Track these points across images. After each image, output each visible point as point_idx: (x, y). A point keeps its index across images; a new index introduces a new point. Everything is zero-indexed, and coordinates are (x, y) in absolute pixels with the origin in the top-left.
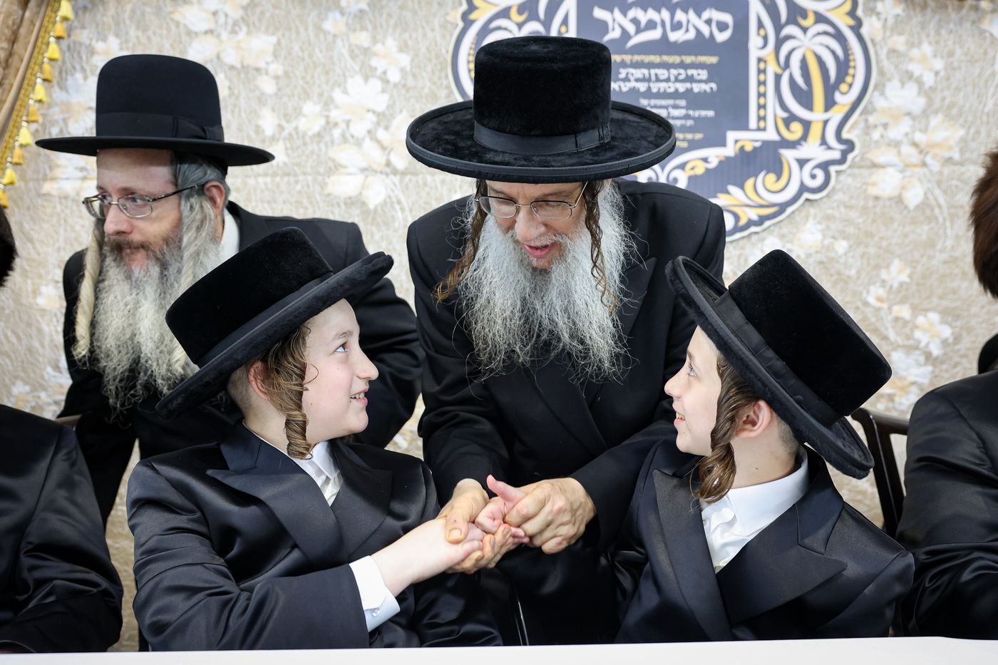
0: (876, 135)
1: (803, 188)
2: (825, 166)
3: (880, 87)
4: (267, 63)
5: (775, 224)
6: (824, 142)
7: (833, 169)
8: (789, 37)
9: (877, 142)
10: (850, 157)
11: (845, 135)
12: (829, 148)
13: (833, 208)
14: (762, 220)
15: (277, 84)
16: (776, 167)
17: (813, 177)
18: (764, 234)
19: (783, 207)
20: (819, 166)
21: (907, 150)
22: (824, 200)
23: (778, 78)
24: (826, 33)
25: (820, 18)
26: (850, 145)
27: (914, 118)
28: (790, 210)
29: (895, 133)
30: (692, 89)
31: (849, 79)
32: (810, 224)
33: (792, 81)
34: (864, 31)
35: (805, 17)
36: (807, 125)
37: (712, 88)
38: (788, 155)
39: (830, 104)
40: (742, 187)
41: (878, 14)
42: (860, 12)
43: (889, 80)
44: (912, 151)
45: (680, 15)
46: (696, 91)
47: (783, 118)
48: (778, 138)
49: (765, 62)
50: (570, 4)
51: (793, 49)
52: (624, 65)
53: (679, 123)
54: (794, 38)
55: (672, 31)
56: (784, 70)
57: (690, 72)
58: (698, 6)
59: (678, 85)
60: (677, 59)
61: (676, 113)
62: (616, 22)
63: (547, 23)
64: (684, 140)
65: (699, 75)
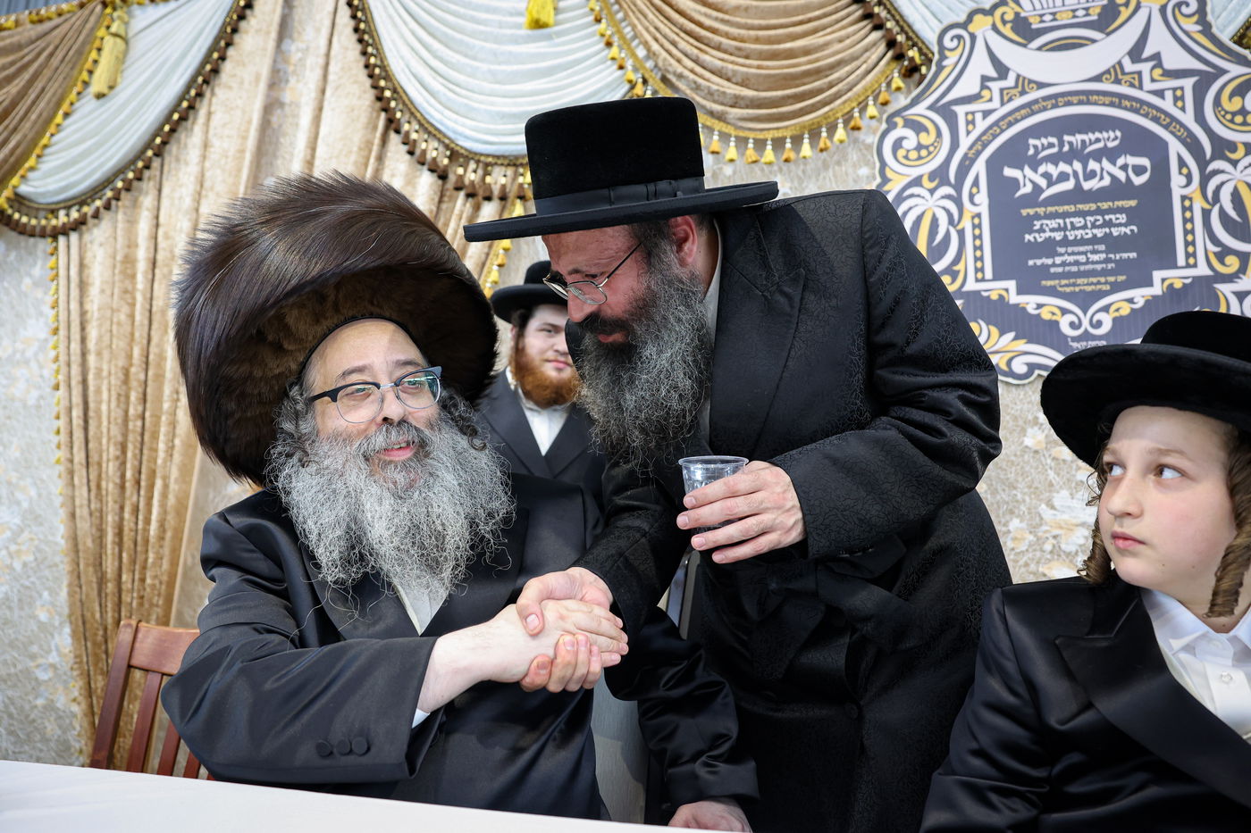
8: (1217, 172)
16: (1212, 303)
30: (1111, 233)
35: (1234, 150)
36: (1244, 257)
38: (1225, 289)
45: (1093, 165)
46: (1115, 234)
47: (1215, 254)
48: (1209, 273)
49: (1191, 199)
50: (980, 167)
51: (1223, 184)
52: (1037, 217)
53: (1099, 267)
54: (1222, 172)
55: (1086, 180)
56: (1213, 205)
57: (1107, 217)
58: (1112, 154)
59: (1095, 231)
60: (1093, 207)
61: (1095, 257)
62: (1026, 179)
63: (958, 187)
64: (1106, 283)
65: (1117, 219)
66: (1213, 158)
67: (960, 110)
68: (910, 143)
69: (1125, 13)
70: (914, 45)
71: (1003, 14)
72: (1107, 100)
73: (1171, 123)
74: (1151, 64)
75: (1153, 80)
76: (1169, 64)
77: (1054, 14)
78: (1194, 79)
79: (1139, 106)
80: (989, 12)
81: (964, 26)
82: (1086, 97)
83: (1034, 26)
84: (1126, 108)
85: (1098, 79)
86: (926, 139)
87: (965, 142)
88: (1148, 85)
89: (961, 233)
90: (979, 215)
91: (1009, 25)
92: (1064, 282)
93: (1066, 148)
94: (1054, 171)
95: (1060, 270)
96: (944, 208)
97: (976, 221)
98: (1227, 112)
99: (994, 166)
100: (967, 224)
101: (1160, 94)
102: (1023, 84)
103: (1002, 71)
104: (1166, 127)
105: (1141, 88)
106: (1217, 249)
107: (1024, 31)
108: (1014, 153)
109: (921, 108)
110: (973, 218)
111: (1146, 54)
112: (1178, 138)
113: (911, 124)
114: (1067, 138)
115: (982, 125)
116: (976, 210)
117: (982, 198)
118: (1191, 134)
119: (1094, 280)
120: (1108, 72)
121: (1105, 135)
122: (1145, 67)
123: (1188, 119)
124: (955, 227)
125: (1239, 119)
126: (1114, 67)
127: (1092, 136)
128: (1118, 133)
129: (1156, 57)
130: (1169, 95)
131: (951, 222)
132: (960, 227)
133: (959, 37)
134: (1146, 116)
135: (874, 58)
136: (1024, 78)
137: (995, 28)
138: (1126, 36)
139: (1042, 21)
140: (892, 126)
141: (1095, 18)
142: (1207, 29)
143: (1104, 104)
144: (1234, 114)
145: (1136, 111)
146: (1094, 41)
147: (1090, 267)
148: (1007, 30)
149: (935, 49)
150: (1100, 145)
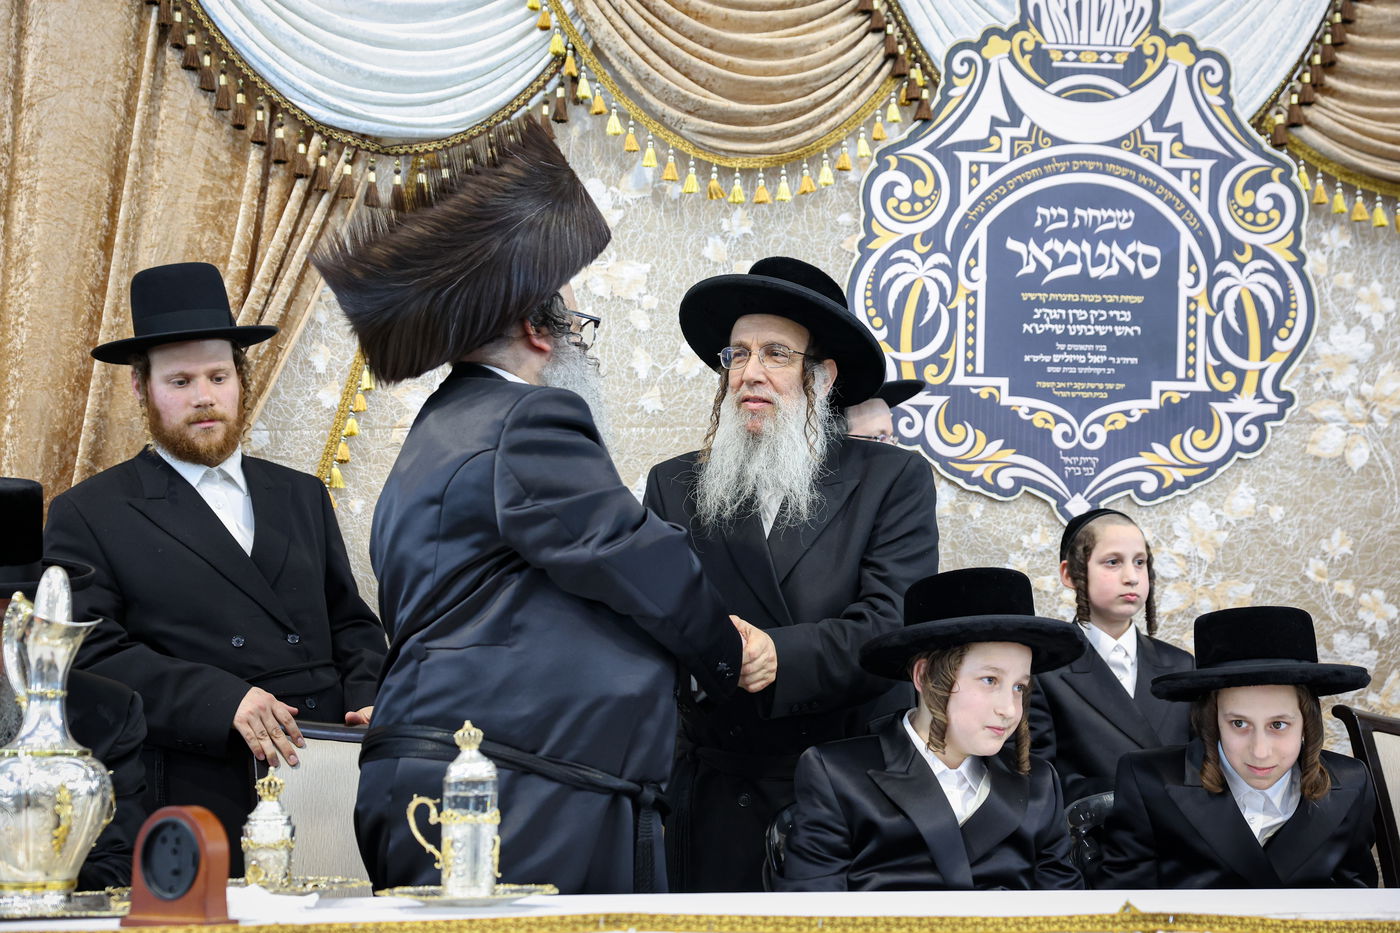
0: (1317, 386)
1: (1235, 446)
2: (1259, 421)
3: (1325, 333)
4: (640, 295)
5: (1202, 487)
6: (1259, 394)
7: (1269, 425)
8: (1224, 275)
9: (1318, 394)
10: (1289, 411)
11: (1283, 387)
12: (1266, 401)
13: (1268, 469)
14: (1188, 482)
15: (651, 319)
16: (1206, 423)
17: (1247, 433)
18: (1191, 497)
19: (1212, 467)
20: (1252, 422)
21: (1351, 402)
22: (1259, 460)
23: (1210, 320)
24: (1264, 270)
25: (1259, 253)
26: (1288, 399)
27: (1360, 368)
28: (1220, 471)
29: (1339, 384)
30: (1114, 331)
31: (1289, 323)
32: (1243, 487)
33: (1225, 323)
34: (1307, 268)
35: (1242, 252)
36: (1241, 374)
37: (1135, 331)
38: (1220, 409)
39: (1267, 351)
40: (1168, 445)
41: (1323, 246)
42: (1303, 247)
43: (1334, 323)
44: (1358, 404)
45: (1102, 248)
46: (1118, 334)
47: (1214, 367)
48: (1208, 389)
49: (1196, 302)
50: (980, 234)
51: (1228, 288)
52: (1038, 304)
53: (1098, 371)
54: (1229, 275)
55: (1093, 266)
56: (1217, 312)
57: (1112, 313)
58: (1122, 238)
59: (1098, 328)
60: (1098, 298)
61: (1095, 359)
62: (1031, 255)
63: (954, 255)
64: (1103, 390)
65: (1122, 316)
66: (1222, 258)
67: (965, 157)
68: (903, 192)
69: (1152, 67)
70: (917, 59)
71: (1023, 41)
72: (1124, 171)
73: (1185, 210)
74: (1172, 135)
75: (1172, 156)
76: (1191, 140)
77: (1078, 52)
78: (1212, 162)
79: (1155, 185)
80: (1007, 35)
81: (978, 47)
82: (1103, 164)
83: (1055, 64)
84: (1141, 185)
85: (1115, 143)
86: (922, 189)
87: (967, 200)
88: (1167, 161)
89: (953, 314)
90: (974, 294)
91: (1028, 57)
92: (1061, 385)
93: (1076, 224)
94: (1061, 249)
95: (1057, 370)
96: (936, 280)
97: (971, 301)
98: (1239, 207)
99: (997, 234)
100: (960, 303)
101: (1177, 173)
102: (1039, 136)
103: (1016, 115)
104: (1180, 214)
105: (1159, 163)
106: (1217, 363)
107: (1044, 69)
108: (1018, 222)
109: (918, 148)
110: (968, 296)
111: (1168, 123)
112: (1191, 228)
113: (906, 167)
114: (1078, 211)
115: (987, 181)
116: (972, 287)
117: (980, 273)
118: (1203, 227)
119: (1093, 386)
120: (1127, 137)
121: (1118, 214)
122: (1166, 138)
123: (1202, 207)
124: (946, 306)
125: (1249, 217)
126: (1134, 131)
127: (1104, 213)
128: (1132, 214)
129: (1177, 128)
130: (1186, 175)
131: (943, 298)
132: (952, 306)
133: (970, 61)
134: (1161, 197)
135: (869, 71)
136: (1039, 129)
137: (1011, 57)
138: (1149, 97)
139: (1064, 60)
140: (883, 166)
141: (1121, 67)
142: (1228, 106)
143: (1119, 176)
144: (1246, 210)
145: (1152, 190)
146: (1117, 96)
147: (1089, 370)
148: (1025, 63)
149: (943, 71)
150: (1111, 225)
